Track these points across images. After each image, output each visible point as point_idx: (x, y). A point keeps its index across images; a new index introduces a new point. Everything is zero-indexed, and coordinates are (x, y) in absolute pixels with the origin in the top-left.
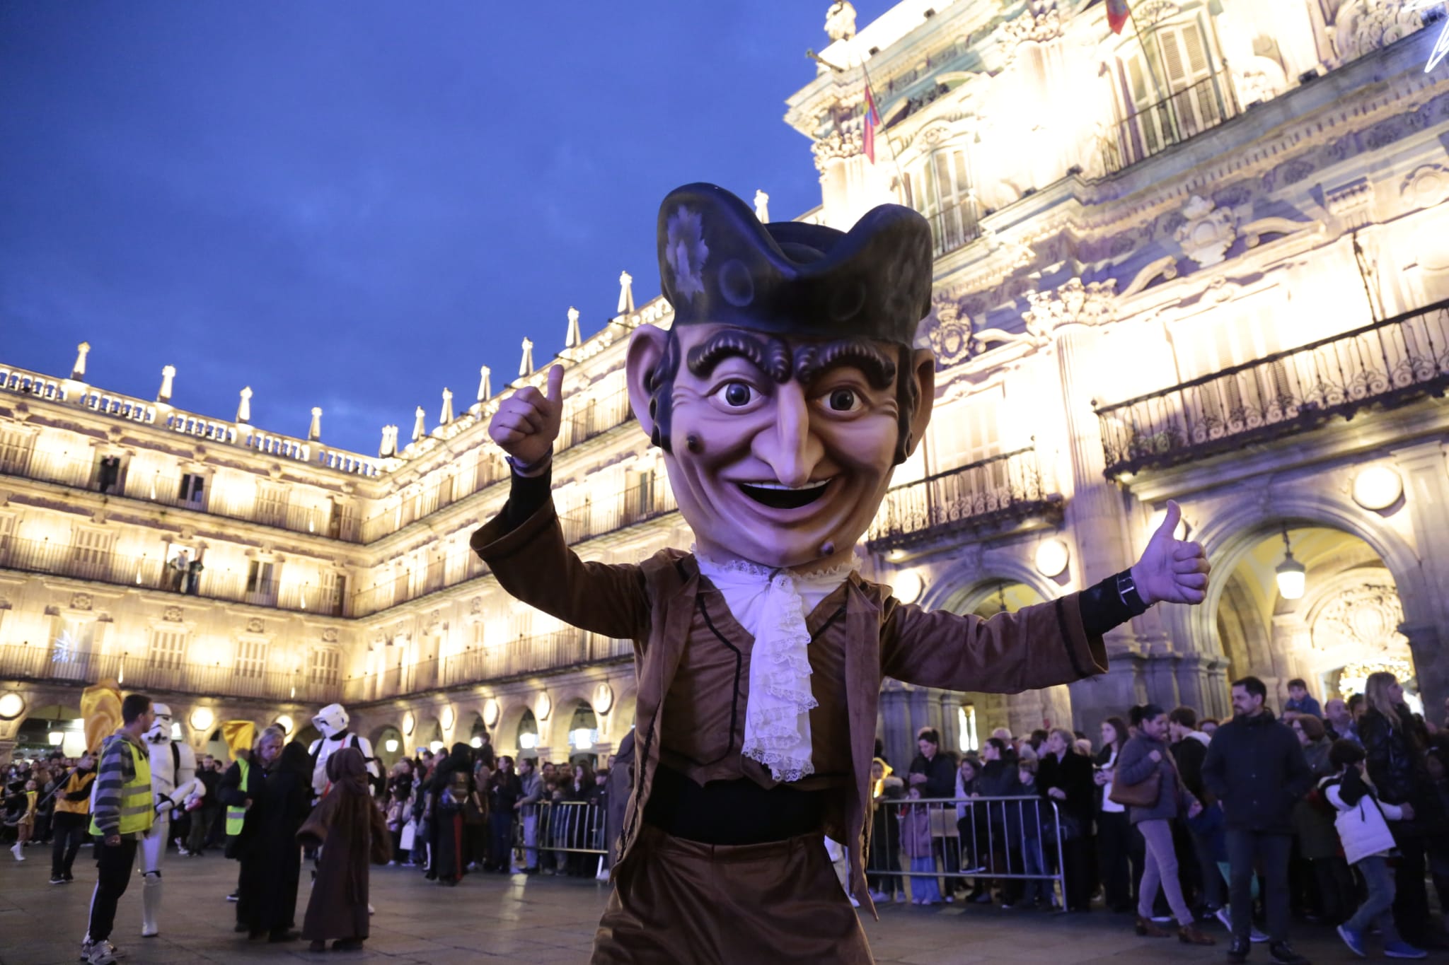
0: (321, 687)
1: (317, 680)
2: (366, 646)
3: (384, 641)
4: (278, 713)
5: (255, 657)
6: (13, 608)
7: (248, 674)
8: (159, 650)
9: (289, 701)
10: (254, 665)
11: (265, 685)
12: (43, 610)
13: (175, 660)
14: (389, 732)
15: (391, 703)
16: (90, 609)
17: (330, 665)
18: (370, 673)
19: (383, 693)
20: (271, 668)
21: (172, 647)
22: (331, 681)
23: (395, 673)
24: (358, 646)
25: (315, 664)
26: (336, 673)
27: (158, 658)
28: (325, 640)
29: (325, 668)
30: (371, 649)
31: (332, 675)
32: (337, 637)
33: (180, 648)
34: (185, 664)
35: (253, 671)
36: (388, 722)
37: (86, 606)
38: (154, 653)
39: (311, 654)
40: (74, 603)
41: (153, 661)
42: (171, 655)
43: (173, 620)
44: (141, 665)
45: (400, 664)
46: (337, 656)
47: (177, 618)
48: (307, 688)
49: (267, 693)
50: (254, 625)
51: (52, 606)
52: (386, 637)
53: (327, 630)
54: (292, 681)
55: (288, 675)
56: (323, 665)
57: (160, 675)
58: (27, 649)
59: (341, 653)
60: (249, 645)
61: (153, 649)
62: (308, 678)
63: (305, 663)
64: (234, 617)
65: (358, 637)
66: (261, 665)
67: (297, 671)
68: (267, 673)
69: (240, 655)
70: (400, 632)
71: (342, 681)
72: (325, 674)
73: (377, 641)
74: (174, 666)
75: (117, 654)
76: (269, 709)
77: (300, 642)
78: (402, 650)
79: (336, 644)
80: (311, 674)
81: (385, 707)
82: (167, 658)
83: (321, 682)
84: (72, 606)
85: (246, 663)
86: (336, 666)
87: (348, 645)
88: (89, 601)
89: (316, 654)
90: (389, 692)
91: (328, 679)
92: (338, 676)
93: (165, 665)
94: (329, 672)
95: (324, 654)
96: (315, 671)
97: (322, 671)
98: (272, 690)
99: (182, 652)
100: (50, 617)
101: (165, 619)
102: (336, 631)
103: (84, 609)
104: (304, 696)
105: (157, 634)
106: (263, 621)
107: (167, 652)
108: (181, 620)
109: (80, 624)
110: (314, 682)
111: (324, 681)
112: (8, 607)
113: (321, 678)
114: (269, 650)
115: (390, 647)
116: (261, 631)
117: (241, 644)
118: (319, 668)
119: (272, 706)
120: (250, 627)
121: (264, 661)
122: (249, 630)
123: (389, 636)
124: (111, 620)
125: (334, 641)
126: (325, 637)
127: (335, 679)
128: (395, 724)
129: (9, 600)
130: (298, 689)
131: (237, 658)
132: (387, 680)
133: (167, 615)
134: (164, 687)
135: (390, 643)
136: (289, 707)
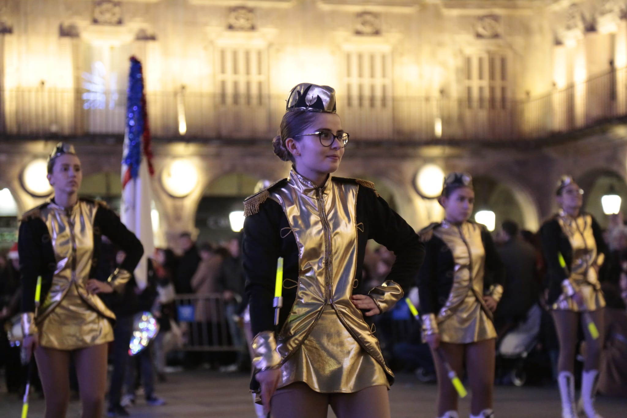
0: (483, 115)
1: (475, 104)
2: (549, 38)
3: (581, 26)
4: (418, 162)
5: (372, 75)
6: (16, 30)
7: (366, 103)
8: (229, 78)
9: (434, 141)
10: (372, 88)
11: (394, 119)
12: (55, 30)
13: (254, 90)
14: (603, 181)
15: (604, 132)
16: (120, 22)
17: (492, 76)
18: (562, 84)
19: (587, 115)
20: (400, 91)
21: (248, 72)
22: (498, 104)
23: (605, 80)
24: (537, 39)
25: (469, 77)
26: (503, 89)
27: (230, 90)
28: (479, 36)
29: (485, 83)
30: (558, 43)
31: (498, 94)
32: (500, 29)
33: (260, 73)
34: (269, 97)
35: (372, 99)
36: (600, 163)
37: (115, 19)
38: (223, 83)
39: (459, 62)
40: (97, 15)
41: (223, 95)
42: (248, 84)
43: (242, 29)
44: (207, 103)
45: (612, 63)
46: (503, 61)
47: (247, 24)
48: (461, 118)
49: (398, 131)
50: (364, 23)
51: (67, 23)
52: (583, 19)
53: (481, 18)
54: (434, 108)
55: (427, 99)
56: (481, 77)
57: (237, 117)
58: (46, 94)
59: (510, 55)
60: (360, 57)
61: (220, 77)
62: (460, 102)
63: (452, 77)
64: (333, 14)
65: (534, 25)
66: (384, 88)
67: (442, 92)
68: (394, 99)
69: (349, 74)
70: (608, 6)
71: (515, 103)
72: (487, 94)
73: (569, 28)
74: (254, 101)
75: (170, 88)
76: (405, 157)
77: (440, 44)
78: (613, 38)
79: (500, 41)
80: (465, 96)
81: (593, 140)
82: (242, 89)
83: (481, 106)
84: (95, 22)
85: (361, 87)
86: (503, 77)
87: (519, 41)
88: (117, 10)
89: (468, 61)
90: (597, 112)
91: (492, 100)
92: (509, 95)
93: (242, 101)
94: (492, 90)
95: (481, 60)
96: (469, 90)
97: (481, 89)
98: (406, 127)
99: (263, 78)
100: (67, 41)
101: (231, 27)
102: (495, 18)
103: (110, 23)
104: (456, 131)
105: (223, 53)
106: (376, 15)
107: (242, 79)
108: (253, 28)
109: (112, 48)
110: (470, 106)
111: (486, 104)
112: (7, 30)
113: (481, 100)
114: (393, 62)
115: (592, 36)
116: (377, 33)
117: (348, 57)
118: (475, 84)
119: (410, 151)
120: (360, 27)
121: (387, 81)
122: (358, 33)
123: (588, 16)
124: (153, 38)
125: (496, 36)
126: (481, 30)
127: (504, 99)
128: (615, 167)
129: (8, 20)
130: (446, 122)
131: (346, 80)
132: (591, 91)
133: (232, 21)
134: (245, 134)
135: (591, 28)
136: (435, 151)
